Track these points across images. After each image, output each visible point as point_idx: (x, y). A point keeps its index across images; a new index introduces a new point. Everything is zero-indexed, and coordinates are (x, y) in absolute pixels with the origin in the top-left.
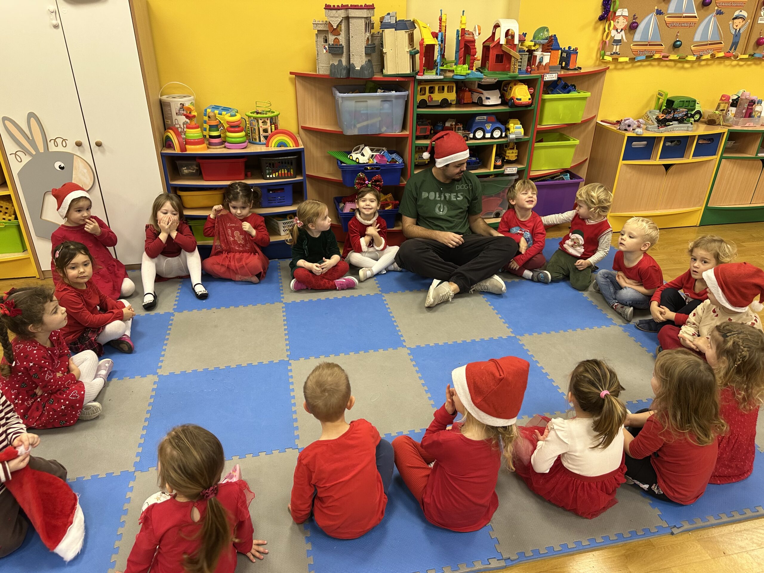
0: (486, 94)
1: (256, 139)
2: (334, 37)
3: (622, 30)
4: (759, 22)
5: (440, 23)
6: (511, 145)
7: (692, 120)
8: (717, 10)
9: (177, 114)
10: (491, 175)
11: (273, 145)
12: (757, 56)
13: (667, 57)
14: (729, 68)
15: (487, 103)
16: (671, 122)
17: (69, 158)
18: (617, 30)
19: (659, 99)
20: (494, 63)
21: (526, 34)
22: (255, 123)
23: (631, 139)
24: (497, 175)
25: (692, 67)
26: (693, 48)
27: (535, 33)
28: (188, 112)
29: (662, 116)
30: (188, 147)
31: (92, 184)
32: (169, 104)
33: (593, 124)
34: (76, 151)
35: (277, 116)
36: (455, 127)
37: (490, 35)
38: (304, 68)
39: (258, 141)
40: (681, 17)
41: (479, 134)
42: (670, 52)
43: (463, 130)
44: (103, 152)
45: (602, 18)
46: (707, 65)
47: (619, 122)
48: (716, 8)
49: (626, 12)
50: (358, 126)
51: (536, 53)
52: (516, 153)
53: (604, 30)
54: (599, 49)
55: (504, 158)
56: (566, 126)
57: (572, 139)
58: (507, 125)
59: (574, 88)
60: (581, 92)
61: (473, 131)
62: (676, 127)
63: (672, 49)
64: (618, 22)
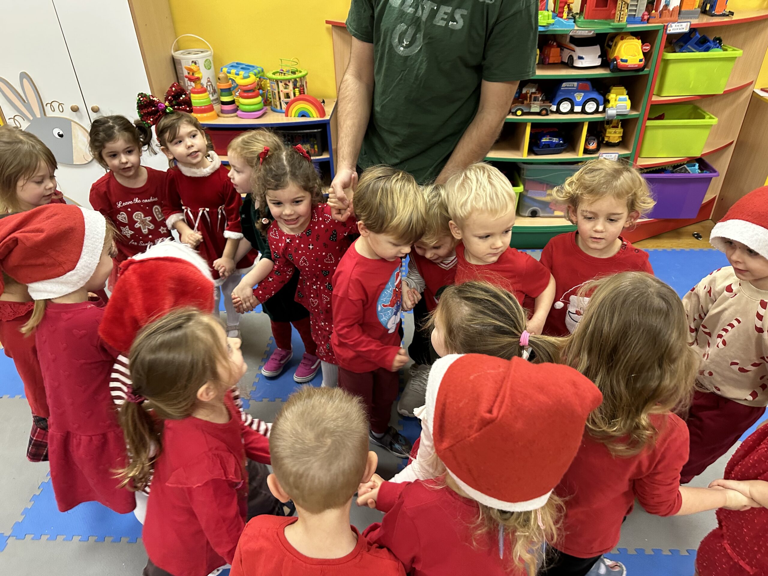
0: (579, 51)
1: (276, 106)
6: (614, 124)
10: (578, 162)
11: (293, 115)
15: (580, 64)
17: (66, 124)
20: (594, 8)
28: (191, 73)
33: (747, 94)
35: (304, 77)
39: (279, 108)
41: (565, 107)
43: (542, 100)
55: (603, 139)
56: (699, 98)
57: (707, 117)
58: (607, 96)
59: (718, 43)
60: (728, 49)
61: (557, 102)
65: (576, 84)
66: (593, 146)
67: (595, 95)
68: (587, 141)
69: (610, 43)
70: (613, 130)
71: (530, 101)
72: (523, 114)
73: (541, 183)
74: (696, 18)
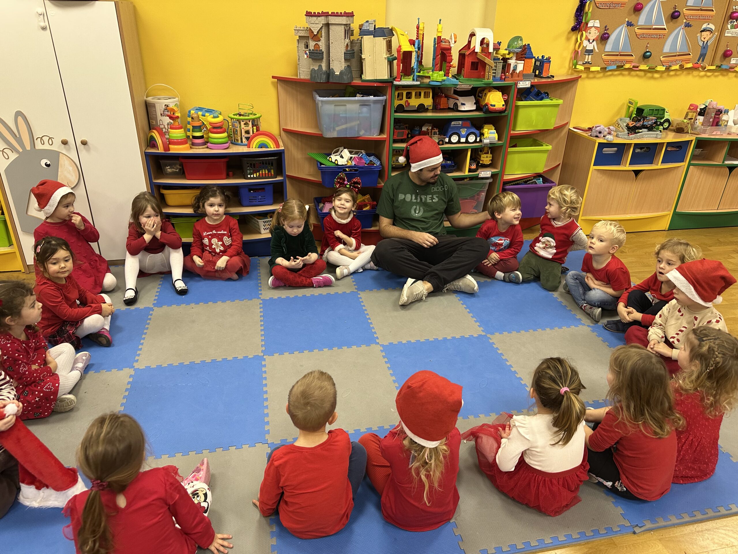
0: (461, 100)
1: (238, 140)
2: (315, 43)
3: (593, 40)
4: (726, 35)
5: (418, 31)
6: (486, 150)
7: (661, 128)
8: (685, 23)
9: (161, 114)
10: (466, 178)
11: (254, 146)
12: (724, 67)
13: (638, 67)
14: (697, 78)
15: (463, 108)
16: (641, 129)
17: (55, 155)
18: (589, 41)
19: (629, 107)
20: (470, 71)
21: (501, 42)
22: (237, 124)
23: (601, 146)
24: (471, 178)
25: (661, 77)
26: (662, 59)
27: (509, 42)
28: (172, 113)
29: (632, 124)
30: (171, 146)
31: (77, 181)
32: (153, 105)
33: (565, 131)
34: (62, 149)
35: (259, 118)
36: (431, 132)
37: (466, 43)
38: (286, 73)
39: (240, 142)
40: (650, 29)
41: (455, 139)
42: (640, 63)
43: (439, 134)
44: (88, 150)
45: (574, 29)
46: (676, 75)
47: (590, 129)
48: (685, 21)
49: (597, 24)
50: (338, 129)
51: (510, 61)
52: (490, 157)
53: (577, 40)
54: (571, 59)
55: (479, 162)
56: (539, 131)
57: (544, 145)
58: (481, 131)
59: (547, 95)
60: (554, 99)
62: (646, 134)
63: (642, 60)
64: (590, 33)
65: (460, 122)
66: (474, 167)
68: (470, 164)
69: (481, 95)
70: (485, 156)
74: (532, 79)
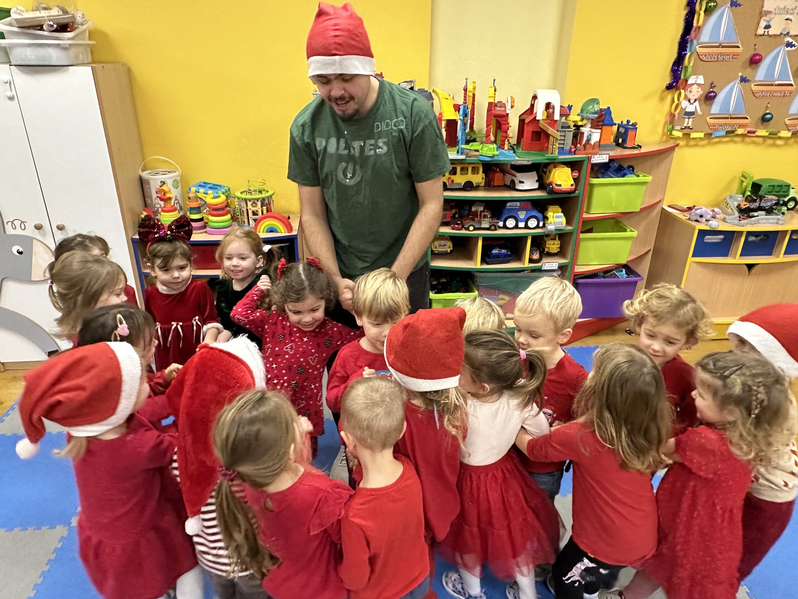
0: (520, 176)
1: (244, 222)
3: (695, 100)
5: (465, 94)
6: (552, 236)
7: (784, 209)
10: (525, 271)
13: (754, 132)
15: (521, 187)
16: (756, 212)
17: (28, 241)
19: (742, 182)
20: (530, 142)
21: (572, 106)
23: (702, 233)
25: (786, 144)
26: (788, 122)
27: (583, 106)
28: (163, 194)
29: (745, 205)
33: (658, 210)
34: (36, 234)
35: (271, 196)
36: (481, 214)
37: (528, 106)
40: (772, 85)
41: (511, 223)
42: (757, 127)
43: (491, 217)
45: (669, 87)
49: (701, 80)
51: (583, 129)
52: (558, 244)
53: (673, 101)
54: (665, 123)
55: (544, 250)
56: (621, 214)
57: (628, 230)
58: (545, 214)
59: (632, 169)
60: (641, 175)
61: (503, 219)
62: (763, 219)
63: (760, 123)
64: (691, 92)
65: (518, 204)
66: (536, 256)
67: (535, 213)
68: (531, 253)
69: (545, 170)
70: (552, 242)
71: (480, 218)
72: (475, 229)
73: (492, 288)
74: (611, 150)
